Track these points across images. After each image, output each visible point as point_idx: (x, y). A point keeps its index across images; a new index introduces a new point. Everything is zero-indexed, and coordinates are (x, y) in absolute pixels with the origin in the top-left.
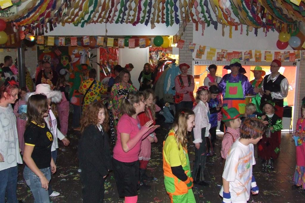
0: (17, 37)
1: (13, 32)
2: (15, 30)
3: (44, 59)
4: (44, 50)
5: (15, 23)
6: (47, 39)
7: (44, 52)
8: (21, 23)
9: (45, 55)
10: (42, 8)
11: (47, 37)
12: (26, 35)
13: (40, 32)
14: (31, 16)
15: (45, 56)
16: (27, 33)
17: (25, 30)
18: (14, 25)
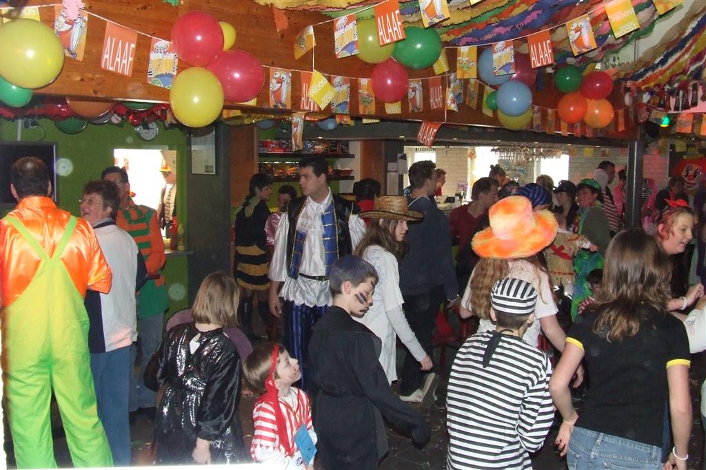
0: (630, 116)
1: (622, 105)
2: (627, 100)
3: (684, 174)
4: (685, 153)
5: (629, 84)
6: (702, 120)
7: (684, 157)
8: (644, 83)
9: (688, 165)
10: (699, 41)
11: (702, 116)
12: (651, 113)
13: (687, 100)
14: (670, 61)
15: (688, 168)
16: (654, 108)
17: (649, 102)
18: (627, 90)
